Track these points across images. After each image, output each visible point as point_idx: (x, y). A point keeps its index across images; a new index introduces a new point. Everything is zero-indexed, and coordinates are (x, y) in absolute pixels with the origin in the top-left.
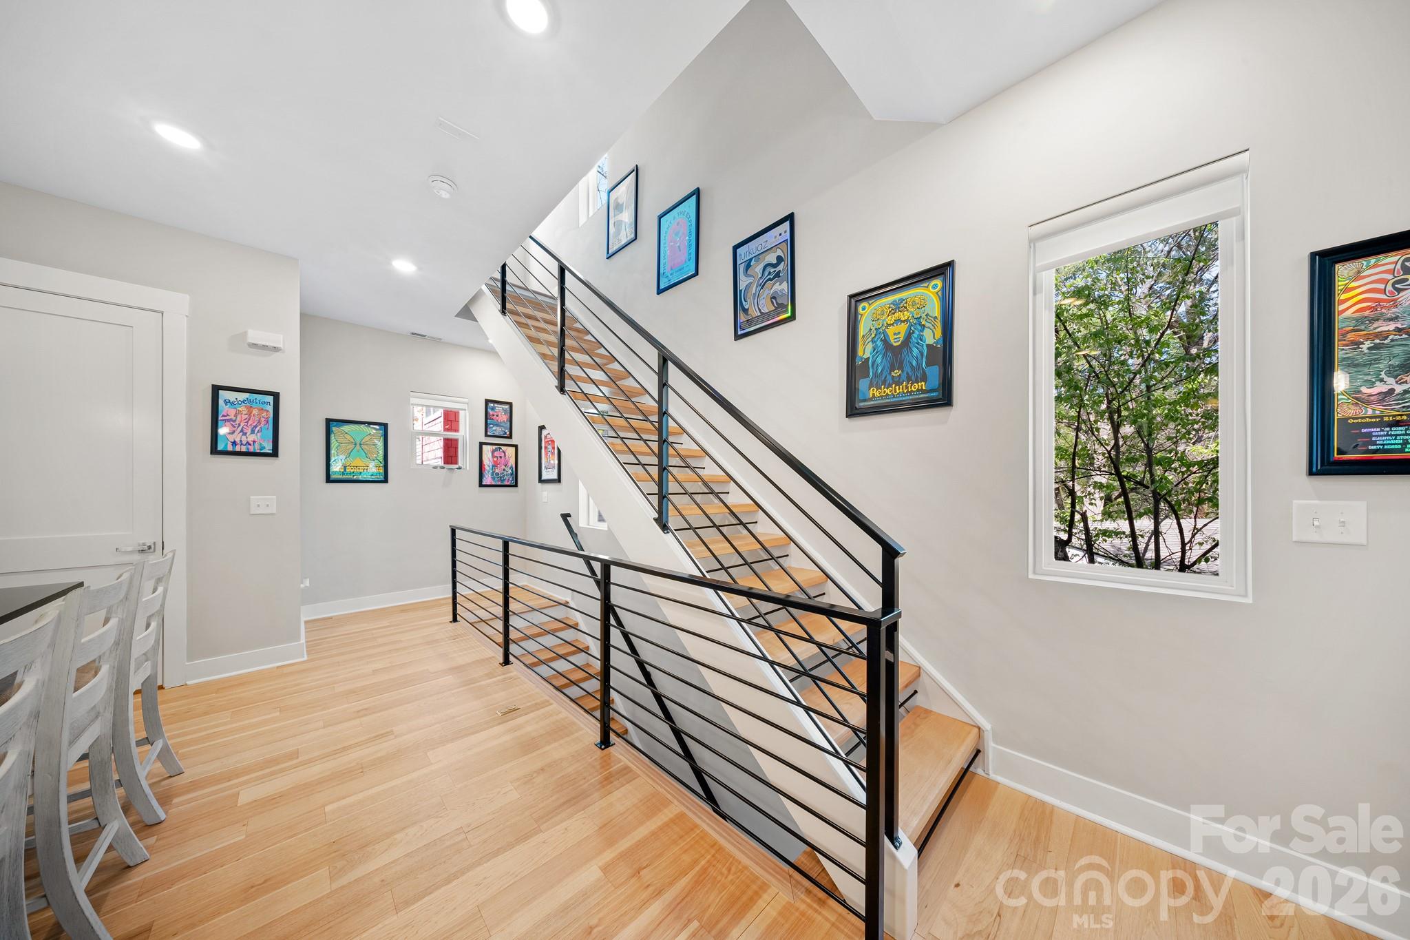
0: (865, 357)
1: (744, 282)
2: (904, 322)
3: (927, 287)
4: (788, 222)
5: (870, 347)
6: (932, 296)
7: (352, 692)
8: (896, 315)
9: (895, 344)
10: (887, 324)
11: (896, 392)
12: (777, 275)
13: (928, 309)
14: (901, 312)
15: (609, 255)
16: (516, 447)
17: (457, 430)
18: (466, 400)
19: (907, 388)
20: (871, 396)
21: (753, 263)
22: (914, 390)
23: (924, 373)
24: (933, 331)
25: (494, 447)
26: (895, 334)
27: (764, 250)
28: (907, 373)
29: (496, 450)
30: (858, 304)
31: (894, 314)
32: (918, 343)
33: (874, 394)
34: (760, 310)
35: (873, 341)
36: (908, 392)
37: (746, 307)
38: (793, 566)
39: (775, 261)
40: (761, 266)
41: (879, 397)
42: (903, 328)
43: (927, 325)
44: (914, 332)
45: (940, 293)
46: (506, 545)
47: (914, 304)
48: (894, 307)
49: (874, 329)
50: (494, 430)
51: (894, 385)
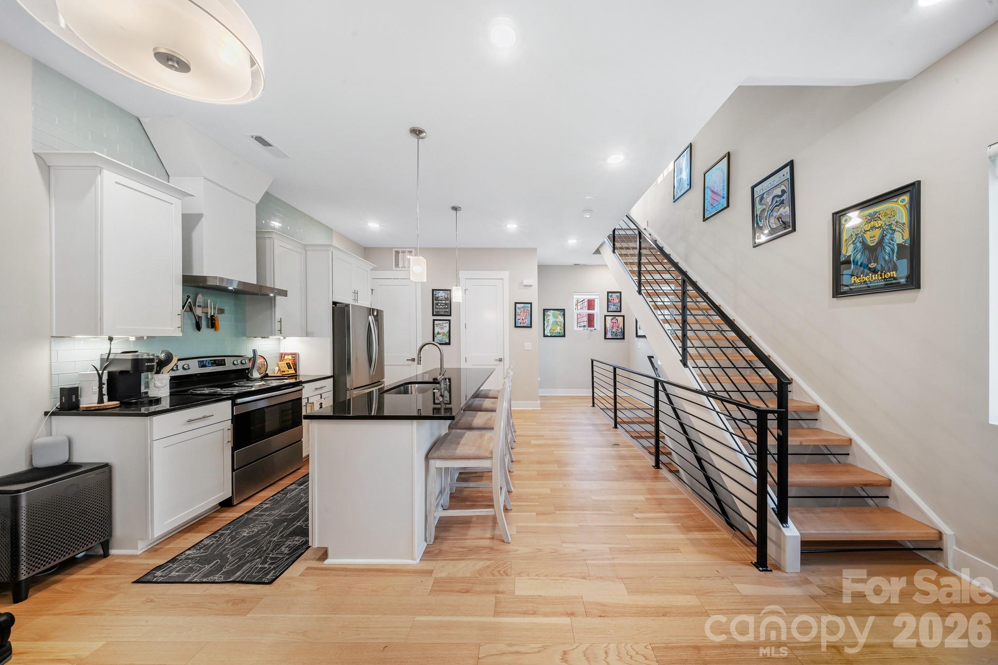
0: (848, 254)
1: (759, 208)
2: (878, 228)
3: (896, 202)
4: (789, 166)
5: (851, 248)
6: (901, 208)
7: (557, 423)
8: (872, 223)
9: (871, 245)
10: (865, 230)
11: (872, 279)
12: (782, 202)
13: (897, 218)
14: (876, 221)
15: (675, 200)
16: (623, 316)
17: (594, 309)
18: (598, 293)
19: (881, 276)
20: (853, 282)
21: (765, 196)
22: (887, 277)
23: (895, 264)
24: (902, 234)
25: (612, 317)
26: (871, 237)
27: (772, 187)
28: (881, 265)
29: (613, 318)
30: (841, 217)
31: (870, 223)
32: (890, 243)
33: (855, 281)
34: (770, 227)
35: (853, 243)
36: (882, 279)
37: (761, 225)
38: (794, 399)
39: (780, 194)
40: (771, 197)
41: (859, 283)
42: (877, 233)
43: (897, 229)
44: (886, 235)
45: (907, 206)
46: (615, 369)
47: (886, 214)
48: (870, 218)
49: (854, 234)
50: (612, 308)
51: (870, 274)
